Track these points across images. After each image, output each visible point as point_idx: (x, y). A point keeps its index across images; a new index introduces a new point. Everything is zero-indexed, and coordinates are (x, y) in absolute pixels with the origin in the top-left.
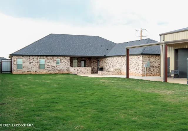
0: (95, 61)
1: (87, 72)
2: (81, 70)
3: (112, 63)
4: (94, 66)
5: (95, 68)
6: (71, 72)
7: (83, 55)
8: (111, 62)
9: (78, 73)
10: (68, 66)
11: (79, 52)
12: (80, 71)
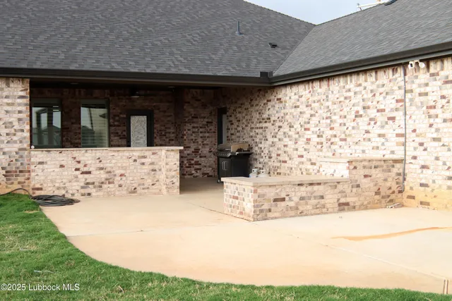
0: (205, 113)
1: (149, 181)
2: (108, 165)
3: (314, 120)
4: (200, 140)
5: (205, 151)
6: (35, 182)
7: (118, 68)
8: (308, 112)
9: (91, 189)
10: (18, 146)
11: (96, 48)
12: (103, 175)
